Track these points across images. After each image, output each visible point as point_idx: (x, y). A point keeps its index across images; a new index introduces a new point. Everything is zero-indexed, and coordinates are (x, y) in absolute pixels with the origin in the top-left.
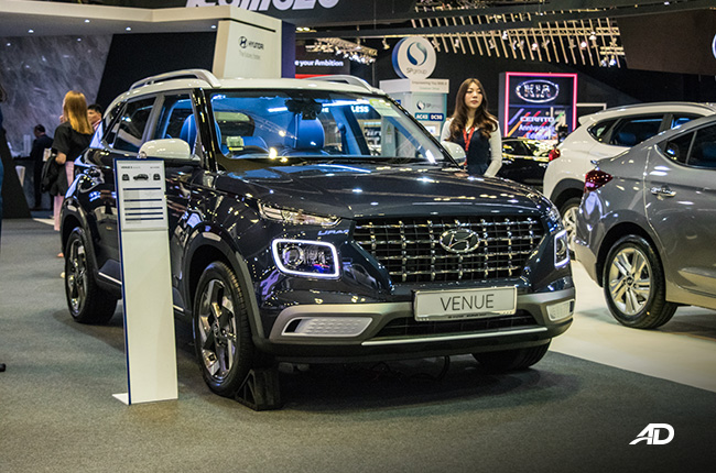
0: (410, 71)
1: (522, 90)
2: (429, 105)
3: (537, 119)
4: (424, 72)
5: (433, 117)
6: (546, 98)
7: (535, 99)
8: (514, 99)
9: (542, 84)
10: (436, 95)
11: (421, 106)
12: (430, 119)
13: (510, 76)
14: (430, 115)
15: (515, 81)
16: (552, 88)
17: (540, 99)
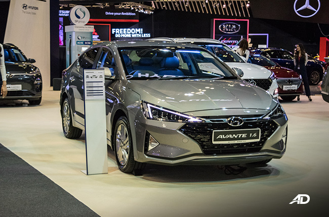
0: (76, 21)
1: (222, 28)
2: (84, 38)
3: (229, 42)
4: (84, 22)
5: (86, 43)
6: (234, 31)
7: (228, 31)
8: (217, 32)
9: (231, 25)
10: (88, 33)
11: (80, 38)
12: (84, 44)
13: (216, 20)
14: (84, 42)
15: (218, 23)
16: (236, 26)
17: (231, 32)
